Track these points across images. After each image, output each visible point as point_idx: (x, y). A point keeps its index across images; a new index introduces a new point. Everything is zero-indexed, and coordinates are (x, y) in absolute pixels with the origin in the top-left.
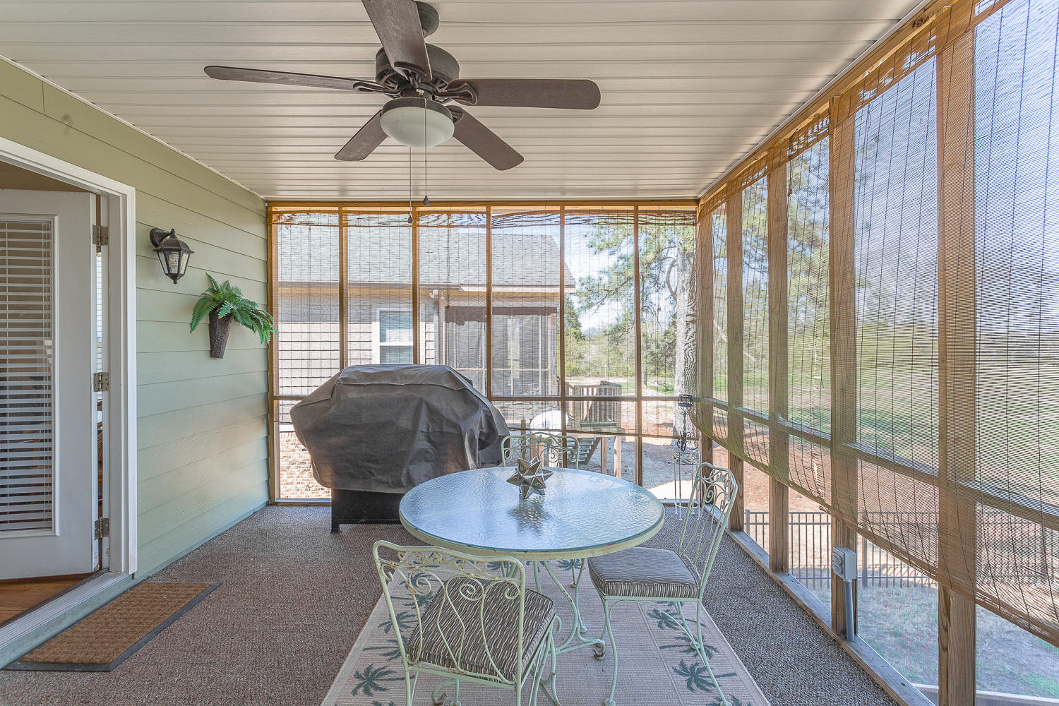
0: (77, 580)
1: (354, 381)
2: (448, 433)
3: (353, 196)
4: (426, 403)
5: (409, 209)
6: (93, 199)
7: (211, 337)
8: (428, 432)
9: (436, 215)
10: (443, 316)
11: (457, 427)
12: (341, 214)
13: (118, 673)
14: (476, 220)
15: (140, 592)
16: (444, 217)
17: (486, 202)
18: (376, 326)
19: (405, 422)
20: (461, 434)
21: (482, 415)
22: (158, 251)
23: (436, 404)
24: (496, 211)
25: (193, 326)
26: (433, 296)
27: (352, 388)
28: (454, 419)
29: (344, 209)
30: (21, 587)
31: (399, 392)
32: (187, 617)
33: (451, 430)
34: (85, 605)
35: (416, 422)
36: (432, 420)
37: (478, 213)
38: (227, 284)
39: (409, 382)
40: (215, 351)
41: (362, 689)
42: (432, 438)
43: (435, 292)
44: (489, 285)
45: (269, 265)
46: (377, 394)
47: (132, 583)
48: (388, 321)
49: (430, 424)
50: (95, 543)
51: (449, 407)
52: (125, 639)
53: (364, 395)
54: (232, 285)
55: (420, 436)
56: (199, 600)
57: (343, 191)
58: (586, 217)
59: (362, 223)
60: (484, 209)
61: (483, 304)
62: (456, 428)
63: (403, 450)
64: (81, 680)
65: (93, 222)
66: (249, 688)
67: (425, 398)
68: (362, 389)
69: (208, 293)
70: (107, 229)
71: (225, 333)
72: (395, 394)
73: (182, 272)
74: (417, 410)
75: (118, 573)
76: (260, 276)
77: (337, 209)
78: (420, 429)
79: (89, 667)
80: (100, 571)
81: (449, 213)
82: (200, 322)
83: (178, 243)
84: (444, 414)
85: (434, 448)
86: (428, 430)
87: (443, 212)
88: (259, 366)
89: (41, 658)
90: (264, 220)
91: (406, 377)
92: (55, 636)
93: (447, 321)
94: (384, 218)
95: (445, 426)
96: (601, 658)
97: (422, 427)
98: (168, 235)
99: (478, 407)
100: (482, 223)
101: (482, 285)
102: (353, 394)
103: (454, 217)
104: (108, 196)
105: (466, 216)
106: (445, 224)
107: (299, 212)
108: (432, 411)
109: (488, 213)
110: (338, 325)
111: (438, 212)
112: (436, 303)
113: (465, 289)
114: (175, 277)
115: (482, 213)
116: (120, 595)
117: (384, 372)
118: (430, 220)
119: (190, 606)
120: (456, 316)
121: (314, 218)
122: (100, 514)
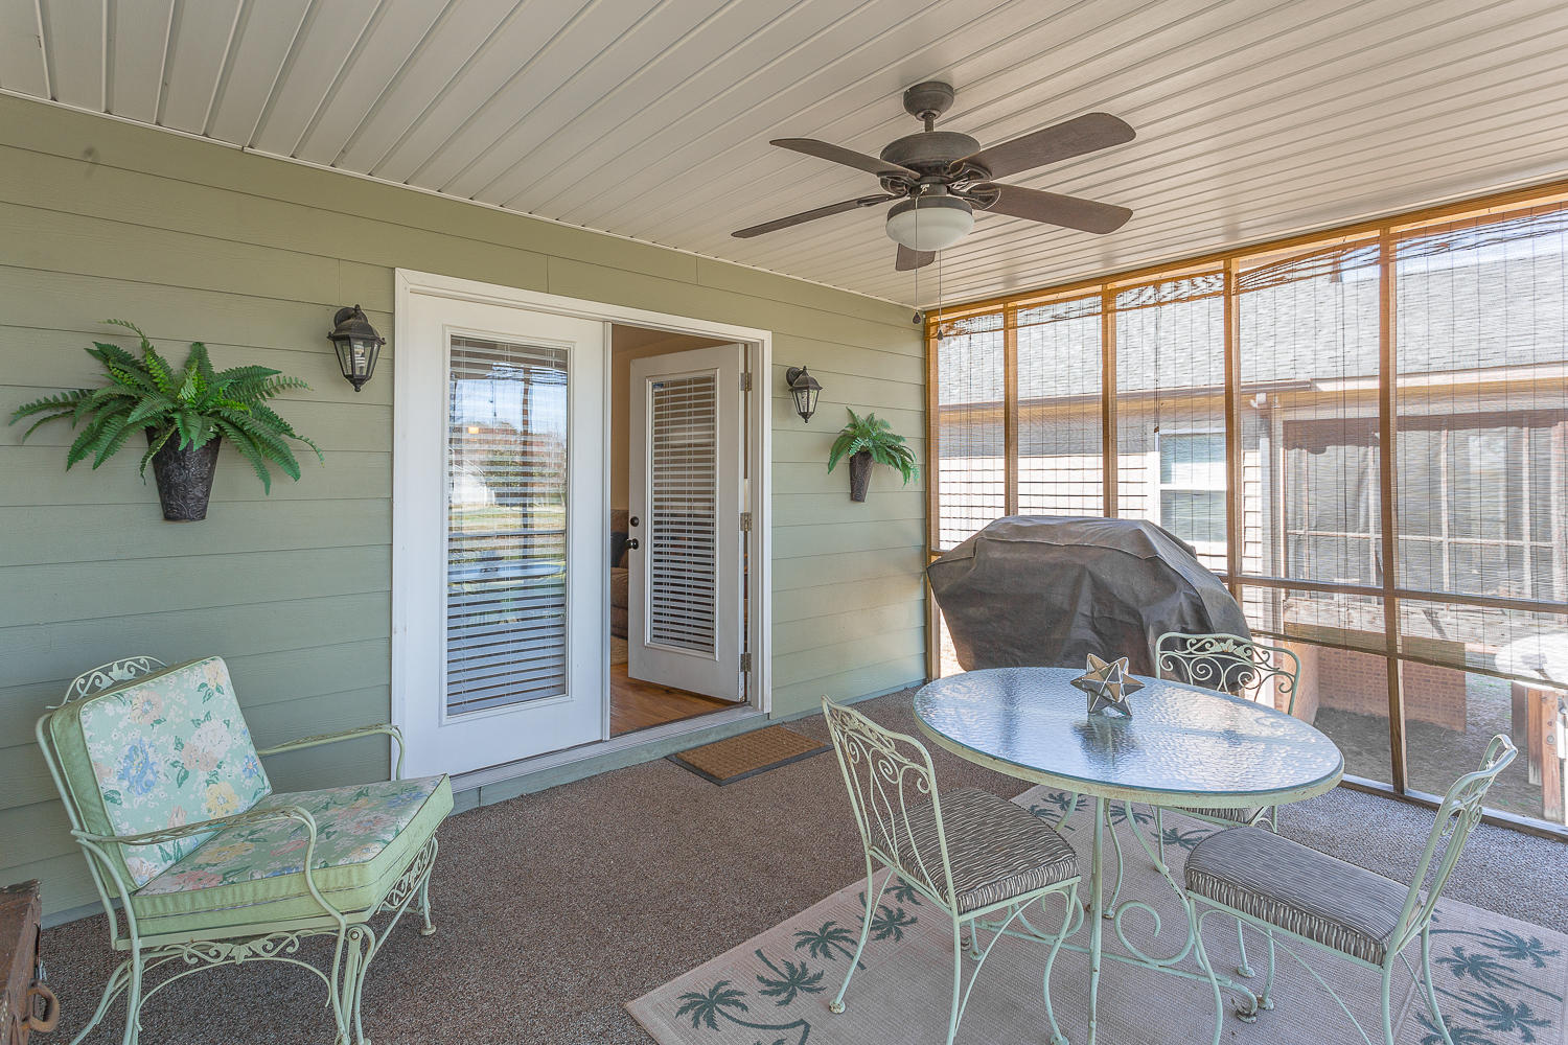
0: (726, 704)
1: (1002, 536)
2: (1121, 621)
3: (1024, 284)
4: (1090, 573)
5: (1098, 288)
6: (741, 348)
7: (851, 479)
8: (1093, 617)
9: (1136, 290)
10: (1280, 439)
11: (1135, 614)
12: (1006, 312)
13: (725, 789)
14: (1204, 285)
15: (771, 733)
16: (1150, 291)
17: (1224, 252)
18: (1153, 459)
19: (1059, 598)
20: (1142, 625)
21: (1183, 600)
22: (792, 390)
23: (1106, 577)
24: (1241, 265)
25: (831, 466)
26: (1255, 405)
27: (996, 544)
28: (1131, 602)
29: (1010, 305)
30: (694, 700)
31: (1056, 554)
32: (794, 766)
33: (1126, 618)
34: (726, 727)
35: (1074, 599)
36: (1098, 600)
37: (1207, 274)
38: (870, 419)
39: (1073, 542)
40: (857, 493)
41: (897, 891)
42: (1098, 626)
43: (1261, 397)
44: (1385, 375)
45: (927, 390)
46: (1025, 556)
47: (767, 723)
48: (1173, 450)
49: (1095, 604)
50: (741, 675)
51: (1130, 584)
52: (740, 766)
53: (1009, 556)
54: (877, 418)
55: (1079, 621)
56: (810, 755)
57: (1010, 280)
58: (1443, 238)
59: (1034, 320)
60: (1219, 265)
61: (1373, 412)
62: (1134, 617)
63: (1057, 637)
64: (702, 784)
65: (742, 370)
66: (804, 844)
67: (1090, 567)
68: (1008, 547)
69: (848, 429)
70: (751, 374)
71: (865, 472)
72: (1049, 557)
73: (811, 410)
74: (1077, 582)
75: (756, 708)
76: (915, 404)
77: (1001, 306)
78: (1079, 610)
79: (710, 777)
80: (744, 703)
81: (1157, 284)
82: (839, 461)
83: (806, 381)
84: (1115, 592)
85: (1101, 642)
86: (1093, 613)
87: (1146, 284)
88: (914, 511)
89: (687, 758)
90: (921, 335)
91: (1070, 535)
92: (701, 746)
93: (1286, 447)
94: (1061, 309)
95: (1117, 611)
96: (1243, 1018)
97: (1084, 608)
98: (800, 373)
99: (1175, 588)
100: (1215, 288)
101: (1372, 377)
102: (996, 554)
103: (1167, 288)
104: (752, 343)
105: (1185, 282)
106: (1152, 301)
107: (957, 319)
108: (1099, 586)
109: (1227, 272)
110: (1101, 458)
111: (1140, 285)
112: (1265, 414)
113: (1324, 387)
114: (806, 416)
115: (1219, 271)
116: (755, 731)
117: (1042, 526)
118: (1129, 300)
119: (799, 758)
120: (1312, 437)
121: (977, 325)
122: (746, 649)
